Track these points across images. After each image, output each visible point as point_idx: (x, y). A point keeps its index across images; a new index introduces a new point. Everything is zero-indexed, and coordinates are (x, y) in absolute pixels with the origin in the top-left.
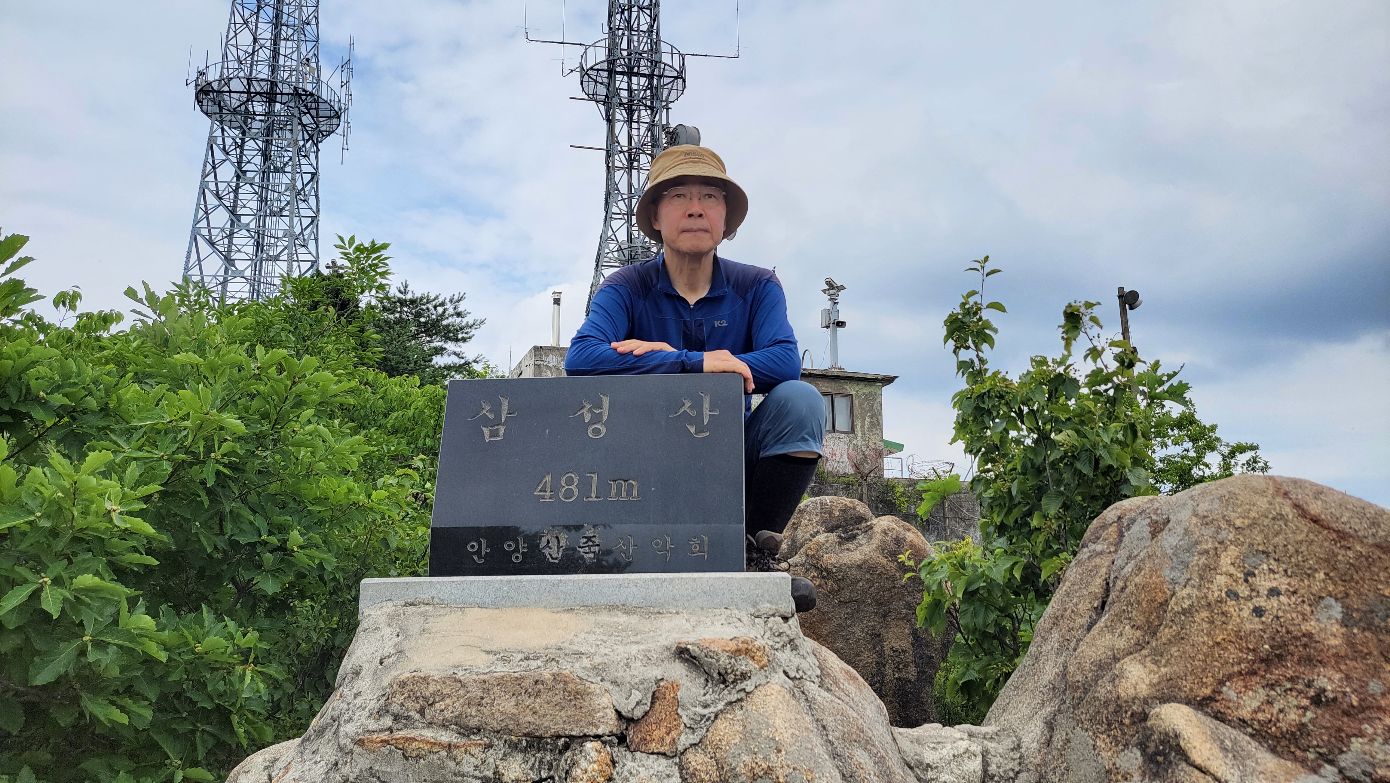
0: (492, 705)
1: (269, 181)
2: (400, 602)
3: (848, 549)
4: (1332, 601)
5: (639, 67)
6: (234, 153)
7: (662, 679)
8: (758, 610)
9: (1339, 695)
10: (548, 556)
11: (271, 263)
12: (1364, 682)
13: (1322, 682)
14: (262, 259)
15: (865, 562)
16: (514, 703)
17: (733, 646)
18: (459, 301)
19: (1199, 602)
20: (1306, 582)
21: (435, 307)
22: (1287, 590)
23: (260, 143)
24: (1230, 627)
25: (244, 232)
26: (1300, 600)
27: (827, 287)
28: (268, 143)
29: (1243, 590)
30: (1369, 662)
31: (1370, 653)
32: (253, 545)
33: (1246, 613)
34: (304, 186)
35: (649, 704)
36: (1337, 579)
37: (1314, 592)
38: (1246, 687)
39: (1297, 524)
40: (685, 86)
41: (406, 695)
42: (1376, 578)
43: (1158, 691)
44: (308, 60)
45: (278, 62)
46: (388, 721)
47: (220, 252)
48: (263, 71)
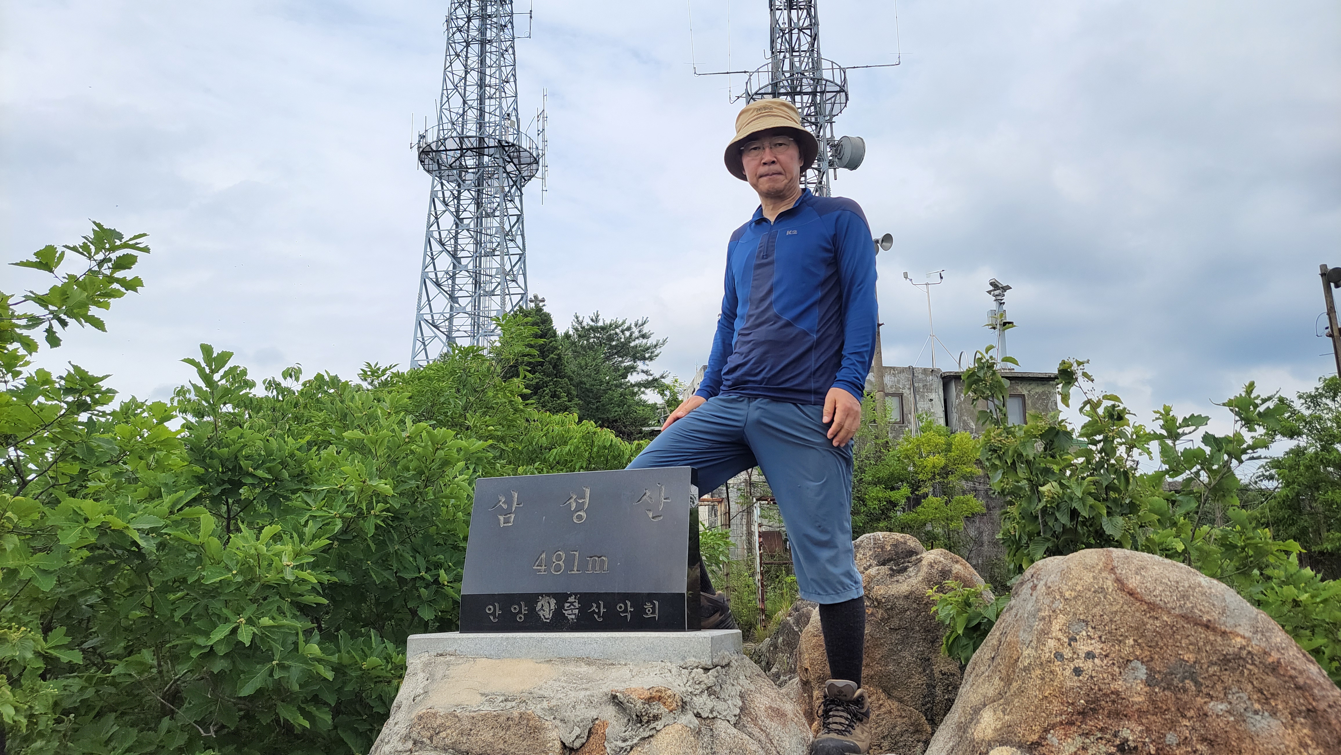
0: (477, 734)
1: (482, 226)
2: (433, 653)
3: (897, 581)
4: (1139, 664)
5: (801, 86)
6: (452, 204)
7: (597, 719)
8: (686, 663)
9: (1140, 745)
10: (542, 617)
11: (487, 298)
12: (1162, 734)
13: (1125, 733)
14: (480, 296)
15: (911, 593)
16: (492, 734)
17: (647, 695)
18: (643, 325)
19: (1035, 661)
20: (1117, 647)
21: (623, 331)
22: (1100, 654)
23: (473, 193)
24: (1055, 684)
25: (464, 273)
26: (1111, 662)
27: (991, 288)
28: (479, 192)
29: (1067, 653)
30: (1167, 717)
31: (1168, 710)
32: (415, 579)
33: (1068, 672)
34: (512, 227)
35: (586, 737)
36: (1144, 645)
37: (1123, 655)
38: (1065, 735)
39: (1115, 596)
40: (847, 99)
41: (422, 726)
42: (1178, 644)
43: (999, 735)
44: (508, 115)
45: (484, 120)
46: (410, 744)
47: (446, 292)
48: (471, 129)
